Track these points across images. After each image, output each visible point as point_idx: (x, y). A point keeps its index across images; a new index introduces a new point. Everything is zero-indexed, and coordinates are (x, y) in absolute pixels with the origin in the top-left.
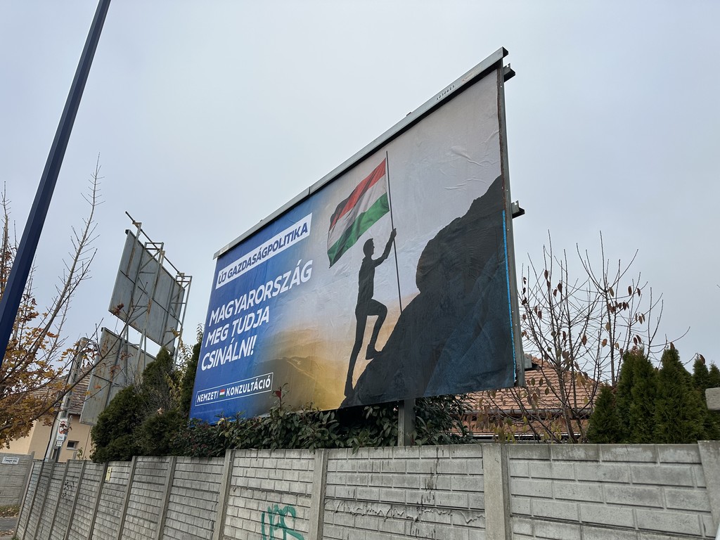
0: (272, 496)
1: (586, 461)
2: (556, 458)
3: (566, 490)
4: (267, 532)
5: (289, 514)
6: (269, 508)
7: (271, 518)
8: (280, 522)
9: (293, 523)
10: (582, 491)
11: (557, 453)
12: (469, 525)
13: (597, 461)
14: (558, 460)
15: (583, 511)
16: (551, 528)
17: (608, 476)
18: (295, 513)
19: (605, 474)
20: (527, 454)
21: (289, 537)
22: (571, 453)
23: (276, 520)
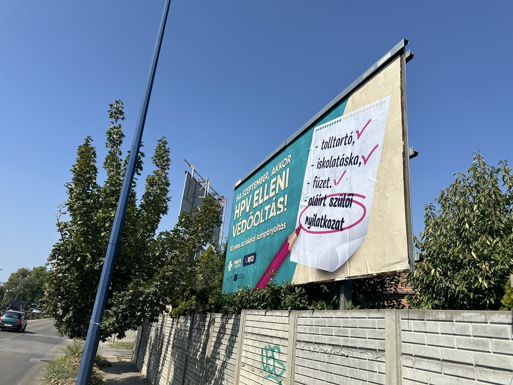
1: (446, 321)
2: (428, 319)
3: (434, 340)
4: (265, 361)
5: (277, 350)
7: (266, 352)
9: (278, 356)
10: (443, 340)
11: (429, 316)
12: (377, 360)
13: (452, 321)
15: (443, 353)
17: (458, 331)
18: (280, 350)
19: (456, 330)
20: (411, 316)
21: (277, 364)
22: (437, 316)
23: (270, 354)
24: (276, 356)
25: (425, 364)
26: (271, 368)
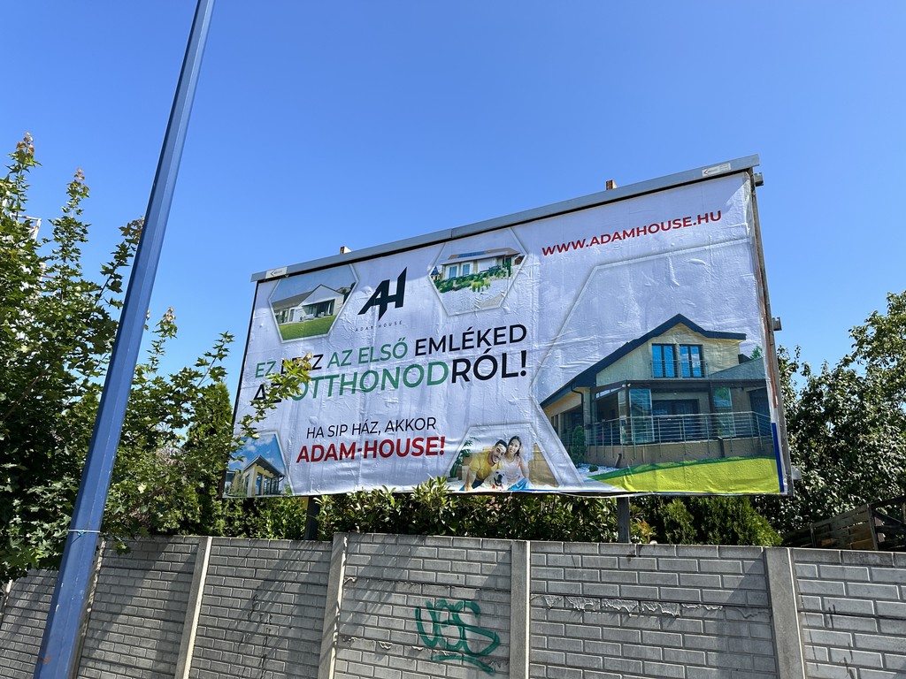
0: (433, 590)
1: (881, 566)
2: (848, 562)
3: (862, 589)
4: (429, 628)
5: (467, 610)
6: (428, 603)
7: (433, 615)
8: (451, 618)
9: (475, 620)
10: (877, 590)
11: (850, 558)
12: (748, 619)
13: (892, 567)
14: (850, 565)
15: (879, 607)
16: (845, 621)
17: (904, 578)
18: (479, 609)
19: (901, 577)
20: (815, 558)
21: (468, 634)
22: (865, 559)
23: (444, 616)
24: (466, 618)
25: (846, 622)
26: (454, 642)
